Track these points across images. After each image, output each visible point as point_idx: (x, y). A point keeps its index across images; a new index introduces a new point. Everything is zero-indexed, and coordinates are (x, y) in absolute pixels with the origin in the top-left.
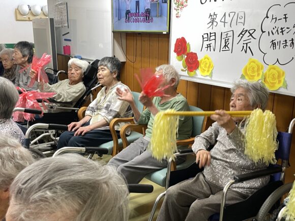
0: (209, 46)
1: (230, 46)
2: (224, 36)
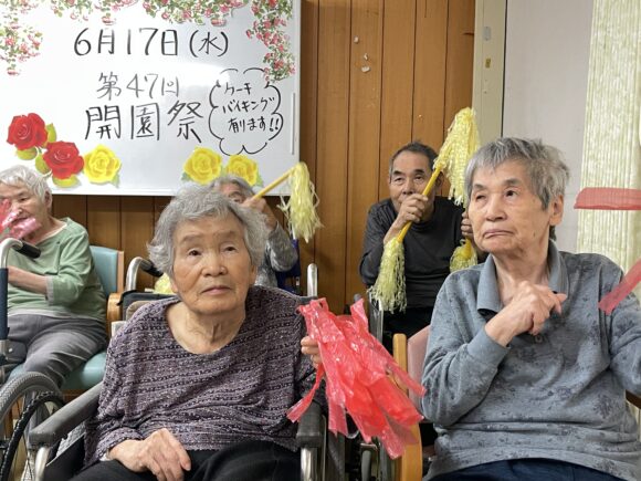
0: (105, 130)
1: (153, 128)
2: (138, 112)
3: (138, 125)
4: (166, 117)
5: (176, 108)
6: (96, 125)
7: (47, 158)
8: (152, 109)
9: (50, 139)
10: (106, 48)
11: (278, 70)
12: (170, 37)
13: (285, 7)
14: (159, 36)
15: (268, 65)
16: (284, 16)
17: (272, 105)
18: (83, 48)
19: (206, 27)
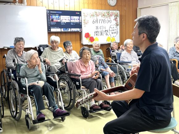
0: (97, 34)
1: (103, 34)
2: (101, 32)
3: (101, 34)
4: (104, 32)
5: (105, 31)
6: (96, 34)
7: (90, 39)
8: (102, 31)
9: (90, 36)
10: (97, 22)
11: (117, 25)
12: (104, 20)
13: (118, 16)
14: (103, 20)
15: (116, 24)
16: (118, 17)
17: (117, 30)
18: (94, 22)
19: (109, 19)
